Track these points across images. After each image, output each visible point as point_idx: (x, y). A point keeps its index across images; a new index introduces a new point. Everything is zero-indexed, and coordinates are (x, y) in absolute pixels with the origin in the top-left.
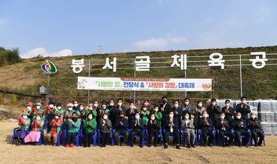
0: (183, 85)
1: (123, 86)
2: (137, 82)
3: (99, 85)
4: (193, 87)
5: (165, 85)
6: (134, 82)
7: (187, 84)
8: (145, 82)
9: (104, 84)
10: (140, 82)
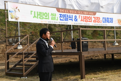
0: (105, 20)
1: (59, 18)
2: (71, 14)
3: (35, 17)
4: (112, 22)
5: (93, 19)
6: (69, 14)
7: (108, 18)
8: (78, 15)
9: (40, 15)
10: (74, 15)
